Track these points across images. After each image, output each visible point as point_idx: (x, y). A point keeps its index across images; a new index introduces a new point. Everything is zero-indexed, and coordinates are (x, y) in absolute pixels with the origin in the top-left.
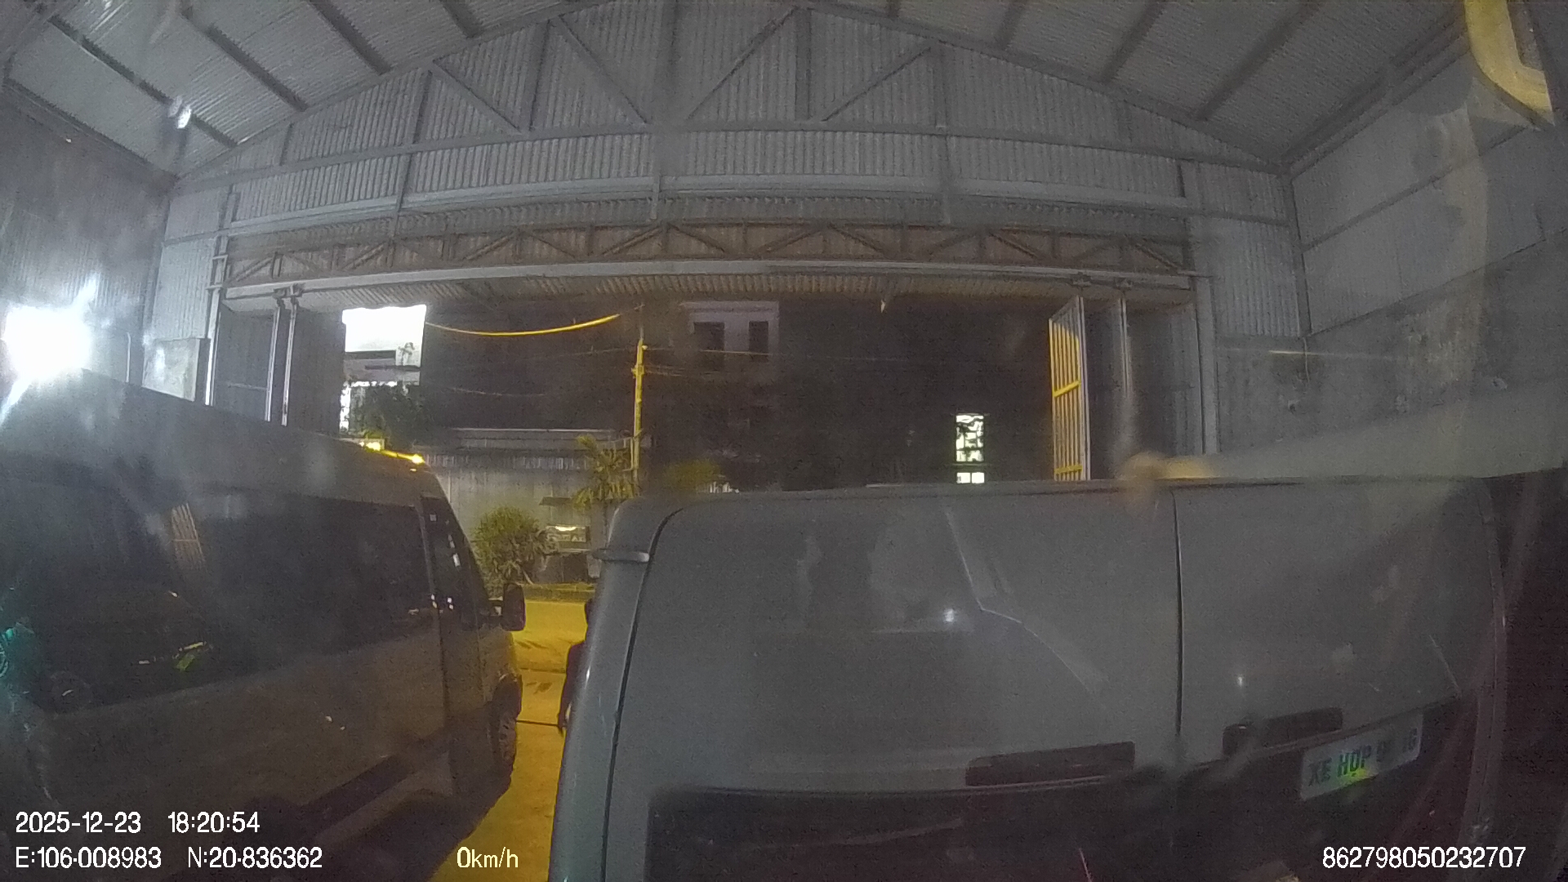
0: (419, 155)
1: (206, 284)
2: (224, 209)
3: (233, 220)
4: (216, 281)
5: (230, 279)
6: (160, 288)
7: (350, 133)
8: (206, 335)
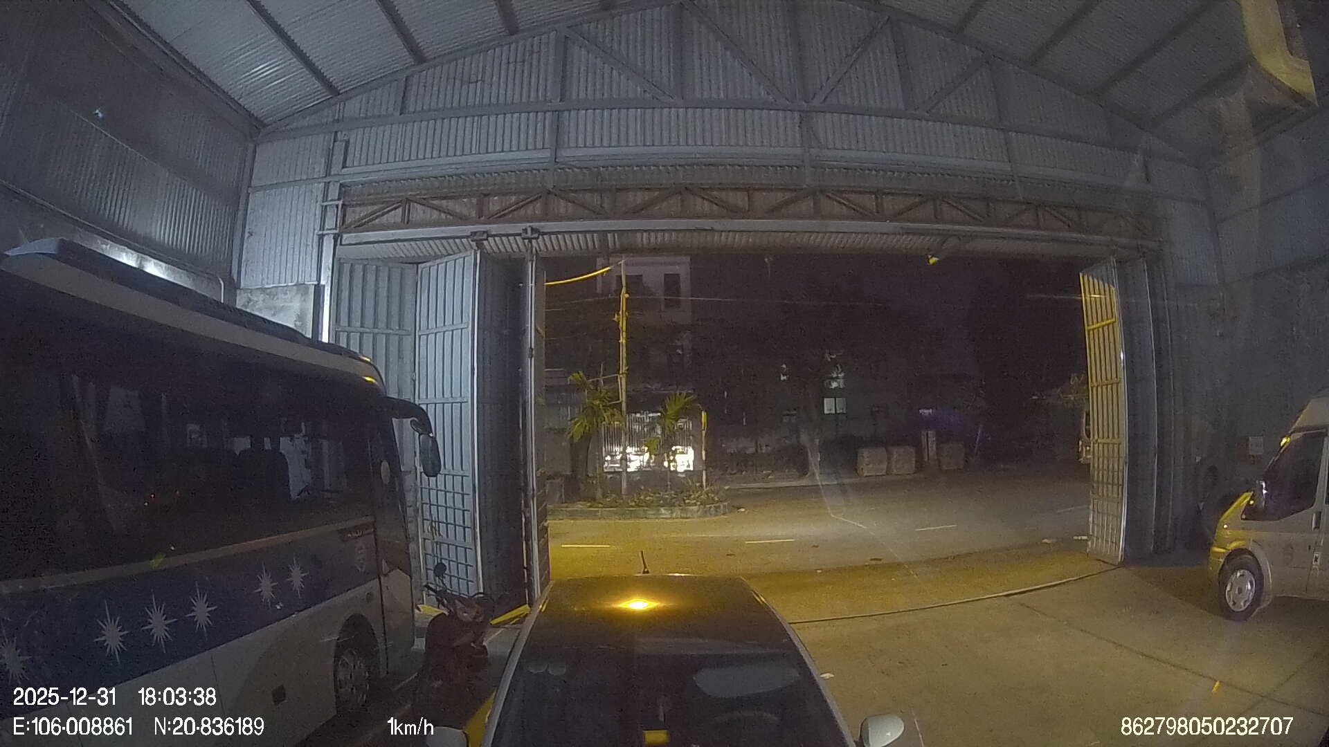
0: (566, 113)
1: (314, 230)
2: (330, 154)
3: (343, 168)
4: (326, 227)
5: (345, 226)
6: (251, 234)
7: (482, 90)
8: (319, 279)
